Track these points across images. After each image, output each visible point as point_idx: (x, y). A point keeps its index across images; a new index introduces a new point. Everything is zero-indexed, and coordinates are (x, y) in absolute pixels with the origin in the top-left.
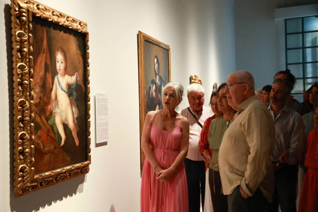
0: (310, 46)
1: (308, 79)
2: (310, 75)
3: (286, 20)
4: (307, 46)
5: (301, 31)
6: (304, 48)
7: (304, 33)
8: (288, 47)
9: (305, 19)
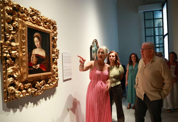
0: (157, 26)
1: (157, 45)
2: (157, 43)
3: (144, 12)
4: (156, 26)
5: (152, 18)
6: (154, 28)
7: (154, 19)
8: (146, 27)
9: (154, 12)
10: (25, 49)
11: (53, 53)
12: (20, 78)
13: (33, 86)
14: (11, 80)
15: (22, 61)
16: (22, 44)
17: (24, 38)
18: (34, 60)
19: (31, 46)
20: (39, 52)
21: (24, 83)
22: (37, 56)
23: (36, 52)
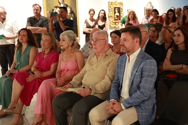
10: (113, 13)
11: (122, 14)
12: (112, 22)
13: (115, 24)
14: (110, 22)
15: (113, 17)
16: (113, 12)
17: (113, 10)
18: (116, 17)
19: (115, 13)
20: (117, 14)
21: (113, 23)
22: (117, 15)
23: (116, 14)
